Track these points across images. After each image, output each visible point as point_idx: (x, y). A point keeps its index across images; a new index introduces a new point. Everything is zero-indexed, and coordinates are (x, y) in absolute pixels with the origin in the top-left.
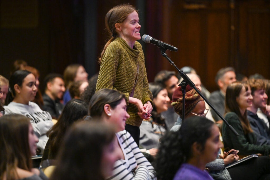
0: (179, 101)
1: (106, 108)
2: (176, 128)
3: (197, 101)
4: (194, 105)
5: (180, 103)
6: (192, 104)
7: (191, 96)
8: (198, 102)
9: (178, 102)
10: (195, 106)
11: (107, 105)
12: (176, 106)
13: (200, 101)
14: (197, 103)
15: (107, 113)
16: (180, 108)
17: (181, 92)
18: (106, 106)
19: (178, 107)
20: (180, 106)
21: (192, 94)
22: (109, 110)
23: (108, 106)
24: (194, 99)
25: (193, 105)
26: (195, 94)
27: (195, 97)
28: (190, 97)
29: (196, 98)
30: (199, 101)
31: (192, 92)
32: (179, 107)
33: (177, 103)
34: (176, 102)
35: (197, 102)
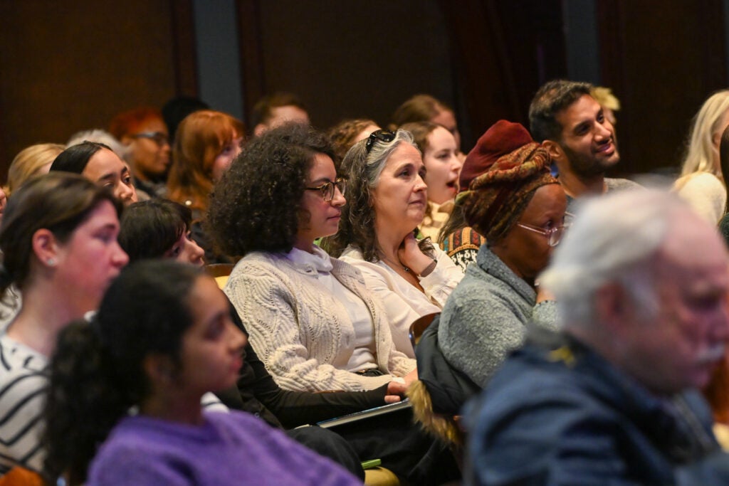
0: (474, 186)
1: (38, 243)
2: (462, 292)
3: (534, 185)
4: (525, 197)
5: (477, 191)
6: (518, 194)
7: (511, 168)
8: (539, 186)
9: (471, 189)
10: (526, 201)
11: (42, 232)
12: (468, 203)
13: (544, 184)
14: (535, 189)
15: (43, 258)
16: (478, 208)
17: (482, 157)
18: (41, 237)
19: (473, 205)
20: (479, 201)
21: (518, 162)
22: (50, 249)
23: (46, 237)
24: (523, 176)
25: (522, 196)
26: (524, 162)
27: (526, 172)
28: (509, 171)
29: (528, 174)
30: (540, 184)
31: (519, 156)
32: (475, 206)
33: (469, 195)
34: (467, 190)
35: (531, 188)
